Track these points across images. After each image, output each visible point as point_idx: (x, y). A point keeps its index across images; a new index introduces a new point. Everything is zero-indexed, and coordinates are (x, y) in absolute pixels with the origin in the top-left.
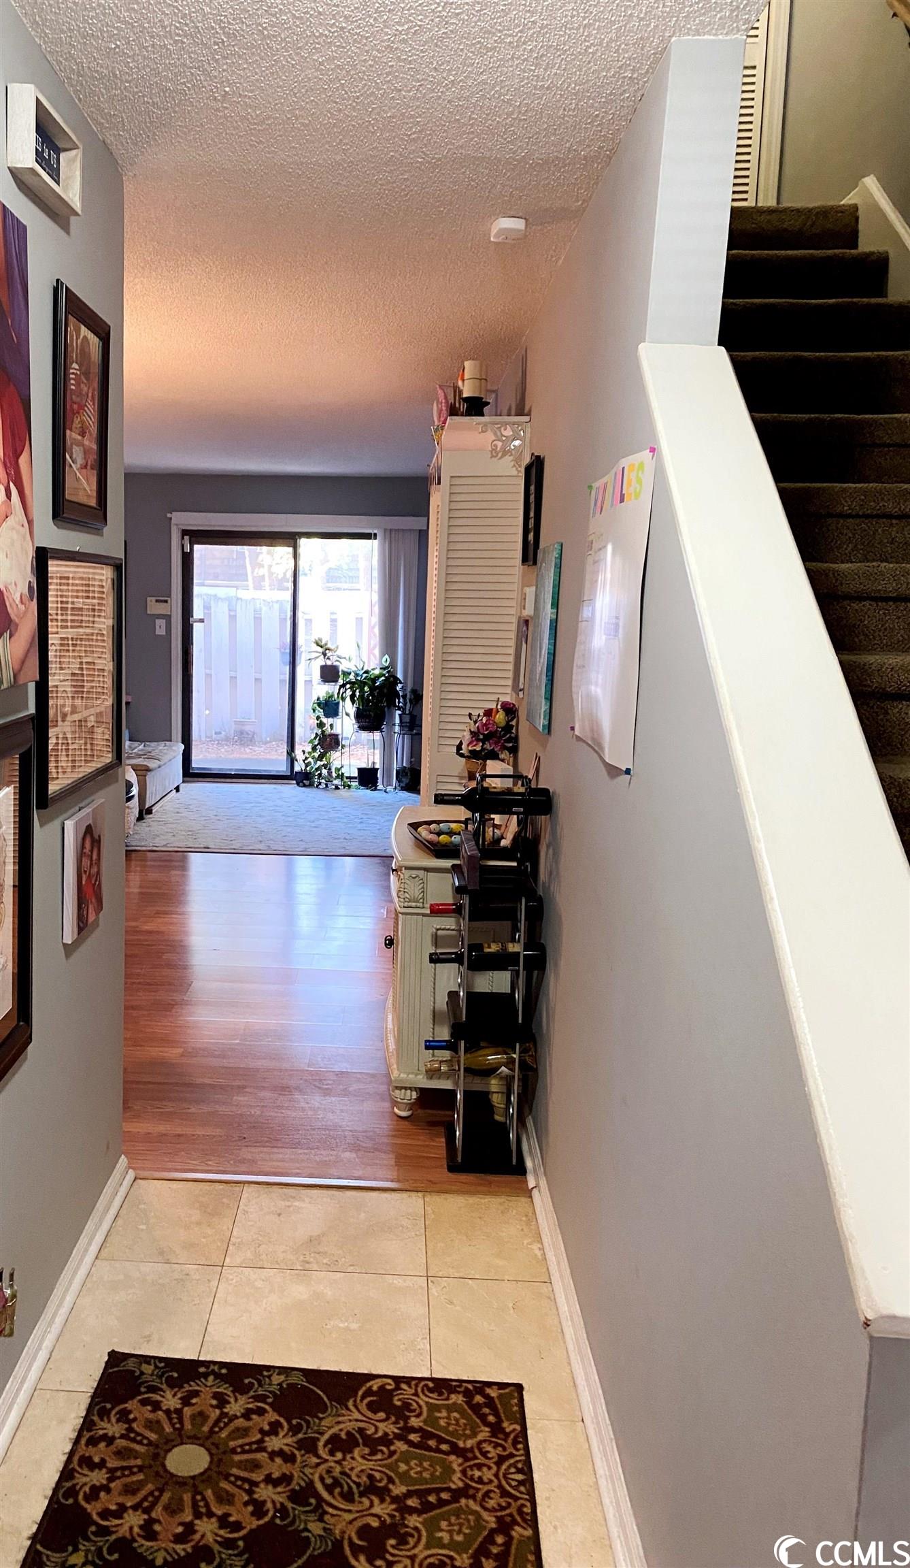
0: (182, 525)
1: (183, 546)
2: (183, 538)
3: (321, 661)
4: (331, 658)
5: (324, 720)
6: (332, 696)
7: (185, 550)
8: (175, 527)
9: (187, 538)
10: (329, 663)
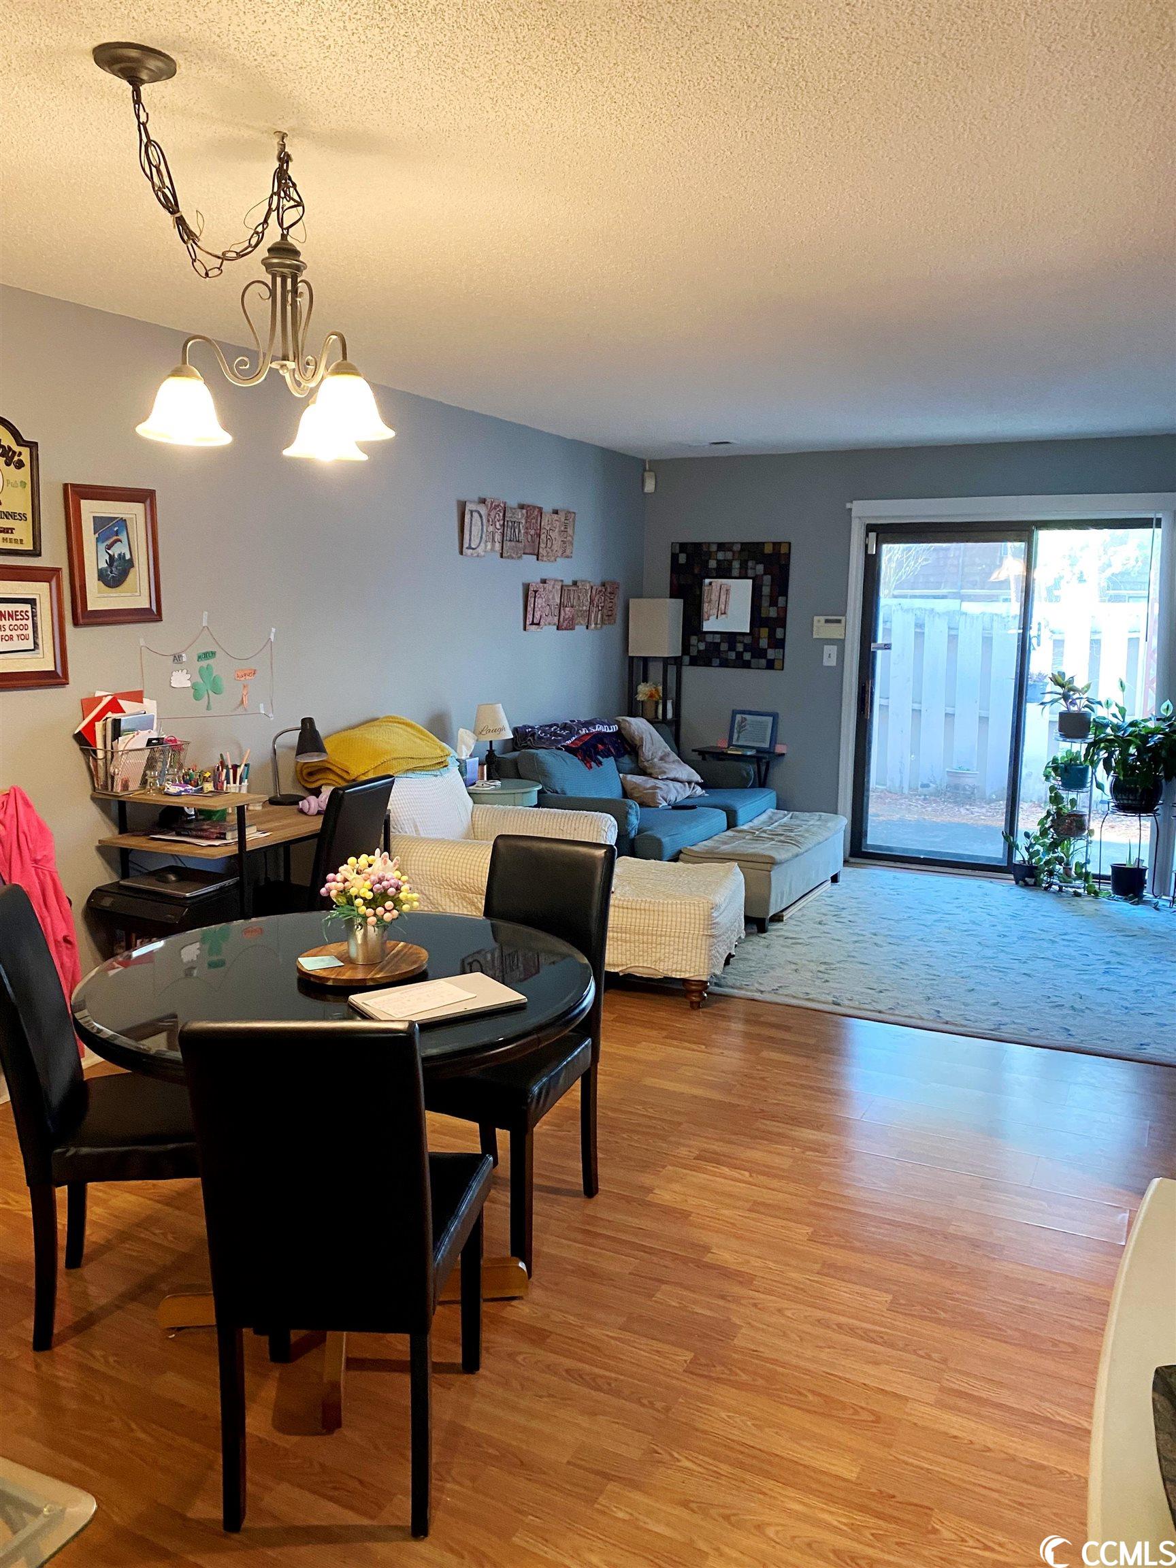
0: (868, 517)
1: (866, 546)
2: (867, 536)
3: (1061, 707)
4: (1078, 701)
5: (1063, 793)
6: (1077, 757)
7: (869, 553)
8: (857, 520)
9: (873, 535)
10: (1074, 709)
